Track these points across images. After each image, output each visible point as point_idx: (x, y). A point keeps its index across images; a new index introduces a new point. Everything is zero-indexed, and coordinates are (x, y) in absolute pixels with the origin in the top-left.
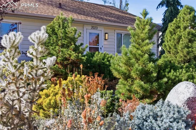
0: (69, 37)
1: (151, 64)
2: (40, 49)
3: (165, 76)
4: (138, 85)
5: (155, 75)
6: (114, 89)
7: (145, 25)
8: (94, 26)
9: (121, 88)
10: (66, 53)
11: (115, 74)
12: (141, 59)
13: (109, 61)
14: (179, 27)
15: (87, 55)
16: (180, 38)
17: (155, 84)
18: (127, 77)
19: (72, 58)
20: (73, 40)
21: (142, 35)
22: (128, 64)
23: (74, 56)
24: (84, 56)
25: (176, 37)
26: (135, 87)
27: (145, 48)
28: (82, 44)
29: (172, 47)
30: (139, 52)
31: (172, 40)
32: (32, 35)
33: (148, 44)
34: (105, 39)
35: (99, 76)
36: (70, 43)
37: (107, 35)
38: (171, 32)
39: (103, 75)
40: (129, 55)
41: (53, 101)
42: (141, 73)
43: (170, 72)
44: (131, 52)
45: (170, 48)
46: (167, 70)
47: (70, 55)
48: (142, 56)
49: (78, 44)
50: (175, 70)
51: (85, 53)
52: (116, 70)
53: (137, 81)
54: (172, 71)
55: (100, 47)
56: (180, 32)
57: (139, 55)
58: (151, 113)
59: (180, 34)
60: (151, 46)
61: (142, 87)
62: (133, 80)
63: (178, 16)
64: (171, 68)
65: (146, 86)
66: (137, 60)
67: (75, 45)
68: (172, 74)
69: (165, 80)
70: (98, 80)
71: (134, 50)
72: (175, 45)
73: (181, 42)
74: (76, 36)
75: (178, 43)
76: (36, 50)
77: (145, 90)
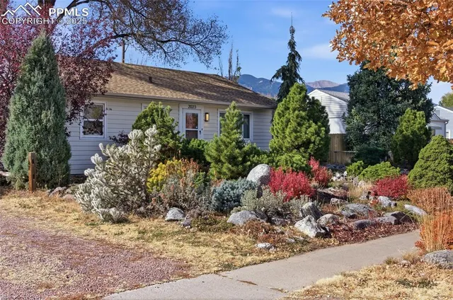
0: (167, 126)
1: (237, 150)
2: (152, 140)
3: (249, 160)
4: (226, 167)
5: (240, 159)
6: (207, 172)
7: (233, 117)
8: (192, 105)
9: (213, 171)
10: (164, 140)
11: (208, 159)
12: (230, 146)
13: (203, 147)
14: (288, 109)
15: (183, 142)
16: (288, 121)
17: (240, 167)
18: (218, 161)
19: (170, 145)
20: (171, 128)
21: (231, 125)
22: (218, 150)
23: (171, 143)
24: (181, 143)
25: (284, 120)
26: (224, 170)
27: (233, 137)
28: (179, 132)
29: (280, 131)
30: (228, 140)
31: (280, 123)
32: (147, 131)
33: (235, 133)
34: (206, 121)
35: (194, 161)
36: (168, 131)
37: (207, 115)
38: (279, 114)
39: (197, 161)
40: (220, 143)
41: (155, 180)
42: (229, 158)
43: (254, 157)
44: (221, 140)
45: (278, 132)
46: (251, 156)
47: (168, 143)
48: (230, 143)
49: (175, 132)
50: (258, 155)
51: (181, 140)
52: (209, 155)
53: (227, 165)
54: (256, 156)
55: (199, 130)
56: (289, 114)
57: (229, 143)
58: (230, 186)
59: (289, 117)
60: (238, 136)
61: (229, 169)
62: (223, 163)
63: (288, 96)
64: (255, 154)
65: (234, 168)
66: (227, 146)
67: (172, 132)
68: (255, 159)
69: (249, 163)
70: (193, 164)
71: (224, 139)
72: (283, 129)
73: (289, 126)
74: (174, 125)
75: (287, 126)
76: (150, 141)
77: (233, 172)
